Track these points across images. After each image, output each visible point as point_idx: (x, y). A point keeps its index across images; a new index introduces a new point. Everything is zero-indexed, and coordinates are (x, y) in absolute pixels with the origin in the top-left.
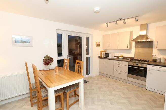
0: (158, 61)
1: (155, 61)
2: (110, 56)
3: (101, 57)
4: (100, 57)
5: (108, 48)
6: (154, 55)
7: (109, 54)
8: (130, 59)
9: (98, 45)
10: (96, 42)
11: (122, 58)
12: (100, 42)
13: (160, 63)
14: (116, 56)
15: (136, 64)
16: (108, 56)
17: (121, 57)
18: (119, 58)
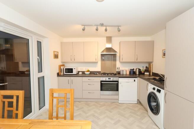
0: (121, 73)
1: (119, 73)
2: (75, 72)
3: (60, 74)
4: (58, 75)
5: (70, 61)
6: (118, 68)
7: (72, 69)
8: (98, 74)
9: (56, 56)
10: (54, 52)
11: (89, 73)
12: (58, 52)
13: (123, 74)
14: (81, 72)
15: (109, 79)
16: (71, 72)
17: (87, 71)
18: (86, 73)
